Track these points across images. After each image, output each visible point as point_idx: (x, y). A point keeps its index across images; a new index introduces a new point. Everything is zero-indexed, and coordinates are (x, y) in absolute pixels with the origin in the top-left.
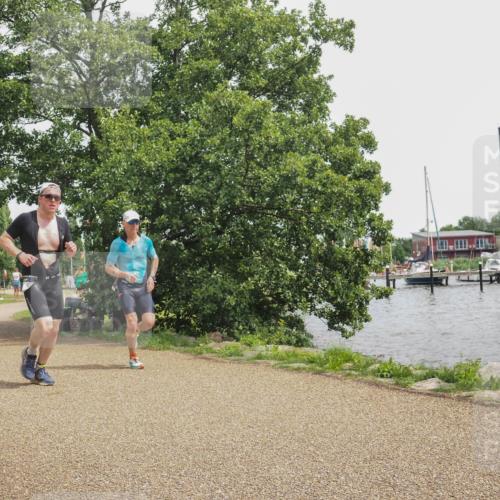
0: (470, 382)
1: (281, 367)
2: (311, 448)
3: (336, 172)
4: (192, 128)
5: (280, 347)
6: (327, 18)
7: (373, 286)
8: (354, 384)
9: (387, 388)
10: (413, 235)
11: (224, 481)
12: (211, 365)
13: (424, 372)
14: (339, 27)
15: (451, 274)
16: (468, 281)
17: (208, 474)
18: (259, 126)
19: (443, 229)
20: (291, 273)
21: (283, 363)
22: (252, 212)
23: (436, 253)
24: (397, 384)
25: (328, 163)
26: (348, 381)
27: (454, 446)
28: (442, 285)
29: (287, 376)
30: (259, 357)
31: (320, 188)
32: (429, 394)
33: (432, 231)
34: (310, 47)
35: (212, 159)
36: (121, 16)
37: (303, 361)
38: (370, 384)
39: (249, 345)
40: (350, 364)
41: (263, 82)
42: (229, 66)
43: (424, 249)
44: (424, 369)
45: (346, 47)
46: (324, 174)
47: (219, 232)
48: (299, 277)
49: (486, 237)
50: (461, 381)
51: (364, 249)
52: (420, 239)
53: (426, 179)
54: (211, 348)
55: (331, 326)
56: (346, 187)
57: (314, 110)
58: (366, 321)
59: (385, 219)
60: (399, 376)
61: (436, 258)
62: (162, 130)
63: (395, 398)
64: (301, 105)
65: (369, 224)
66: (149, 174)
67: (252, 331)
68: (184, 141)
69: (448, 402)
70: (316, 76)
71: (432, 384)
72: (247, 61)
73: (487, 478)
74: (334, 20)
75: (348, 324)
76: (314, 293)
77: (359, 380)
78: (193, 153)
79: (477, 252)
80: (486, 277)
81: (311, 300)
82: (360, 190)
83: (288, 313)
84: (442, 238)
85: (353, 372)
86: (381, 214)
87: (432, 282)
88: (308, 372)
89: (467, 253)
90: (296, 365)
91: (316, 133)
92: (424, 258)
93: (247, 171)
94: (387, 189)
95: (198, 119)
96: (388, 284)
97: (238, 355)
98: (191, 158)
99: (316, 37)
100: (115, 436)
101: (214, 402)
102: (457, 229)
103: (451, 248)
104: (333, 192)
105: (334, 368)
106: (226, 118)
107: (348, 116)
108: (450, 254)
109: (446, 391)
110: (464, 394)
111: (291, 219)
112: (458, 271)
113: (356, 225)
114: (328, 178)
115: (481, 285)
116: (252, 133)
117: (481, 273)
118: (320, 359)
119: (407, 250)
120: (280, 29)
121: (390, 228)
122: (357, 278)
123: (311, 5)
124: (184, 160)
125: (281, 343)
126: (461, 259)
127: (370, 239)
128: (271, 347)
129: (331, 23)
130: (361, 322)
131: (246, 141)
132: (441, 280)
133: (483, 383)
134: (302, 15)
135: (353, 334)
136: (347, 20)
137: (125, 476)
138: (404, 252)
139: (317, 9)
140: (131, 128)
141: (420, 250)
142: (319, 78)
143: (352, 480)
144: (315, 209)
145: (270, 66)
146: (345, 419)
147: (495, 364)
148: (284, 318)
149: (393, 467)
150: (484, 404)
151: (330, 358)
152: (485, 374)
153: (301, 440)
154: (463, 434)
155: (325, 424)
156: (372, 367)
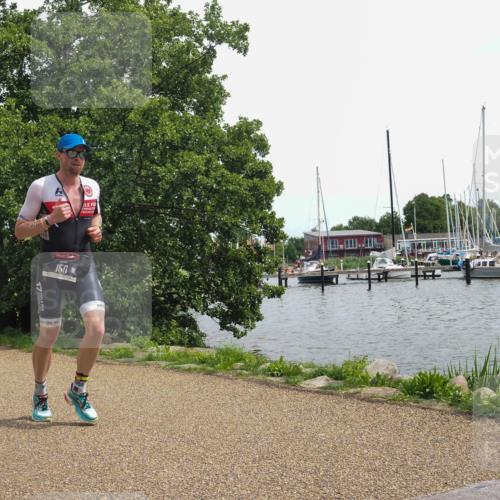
0: (357, 379)
1: (172, 369)
2: (201, 450)
3: (231, 171)
5: (173, 349)
6: (222, 20)
7: (265, 285)
8: (246, 384)
9: (278, 387)
10: (305, 234)
13: (313, 370)
14: (234, 29)
15: (341, 273)
16: (358, 279)
17: (94, 481)
18: (155, 123)
19: (334, 229)
20: (185, 273)
21: (174, 364)
22: (144, 211)
23: (327, 252)
24: (287, 382)
25: (221, 163)
26: (239, 380)
27: (341, 442)
28: (332, 283)
29: (178, 377)
30: (150, 358)
31: (215, 186)
32: (317, 392)
33: (323, 231)
34: (205, 48)
35: (103, 156)
36: (8, 7)
37: (194, 362)
38: (261, 383)
39: (140, 346)
40: (240, 364)
41: (156, 81)
43: (316, 248)
44: (313, 366)
45: (240, 51)
46: (219, 173)
47: (110, 232)
48: (192, 277)
49: (374, 236)
50: (349, 378)
51: (257, 246)
52: (311, 239)
53: (318, 180)
55: (223, 326)
56: (240, 185)
58: (258, 319)
59: (277, 216)
60: (288, 374)
61: (327, 257)
62: (51, 126)
63: (285, 396)
64: (195, 104)
65: (262, 222)
69: (336, 399)
70: (209, 76)
71: (320, 382)
73: (372, 473)
74: (229, 23)
75: (240, 324)
76: (206, 292)
77: (249, 380)
79: (367, 251)
80: (374, 276)
81: (204, 300)
82: (254, 188)
83: (181, 313)
84: (332, 238)
85: (245, 372)
86: (273, 213)
87: (322, 281)
88: (199, 372)
89: (357, 252)
90: (186, 366)
92: (316, 257)
93: (140, 169)
94: (278, 188)
95: (89, 116)
96: (280, 283)
97: (128, 357)
99: (210, 38)
102: (347, 228)
103: (341, 247)
104: (227, 190)
105: (225, 368)
106: (118, 116)
108: (340, 253)
109: (334, 388)
110: (352, 391)
111: (183, 218)
112: (349, 270)
113: (250, 223)
114: (223, 176)
115: (370, 283)
116: (148, 129)
117: (369, 272)
118: (211, 359)
119: (299, 249)
120: (173, 29)
121: (282, 226)
122: (250, 278)
123: (207, 5)
125: (173, 343)
126: (351, 258)
127: (263, 237)
128: (162, 347)
129: (227, 25)
130: (253, 321)
131: (142, 138)
132: (331, 278)
133: (370, 380)
134: (199, 18)
135: (245, 334)
136: (241, 22)
137: (5, 486)
138: (295, 251)
139: (213, 11)
140: (17, 123)
141: (312, 249)
142: (214, 80)
143: (241, 481)
144: (209, 208)
145: (164, 64)
146: (235, 419)
147: (381, 361)
148: (175, 318)
149: (281, 466)
150: (370, 400)
151: (222, 358)
152: (371, 371)
153: (190, 442)
154: (349, 431)
155: (215, 425)
156: (263, 366)
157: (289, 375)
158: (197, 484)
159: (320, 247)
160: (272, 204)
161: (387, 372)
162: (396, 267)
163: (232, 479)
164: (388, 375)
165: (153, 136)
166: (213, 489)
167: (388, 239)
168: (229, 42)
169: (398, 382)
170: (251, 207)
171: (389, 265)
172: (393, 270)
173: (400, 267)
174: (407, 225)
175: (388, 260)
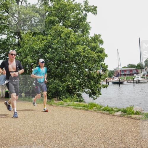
0: (130, 113)
2: (84, 132)
3: (92, 51)
4: (49, 37)
5: (75, 103)
6: (89, 5)
7: (102, 84)
9: (106, 114)
10: (114, 69)
11: (58, 142)
12: (54, 108)
13: (117, 110)
14: (92, 8)
15: (125, 81)
16: (130, 83)
17: (53, 140)
18: (69, 37)
19: (123, 68)
20: (78, 81)
21: (76, 107)
23: (121, 75)
24: (109, 113)
25: (89, 48)
26: (95, 112)
27: (126, 131)
28: (122, 84)
29: (77, 111)
30: (69, 105)
31: (87, 55)
32: (118, 116)
33: (120, 68)
34: (84, 14)
36: (28, 4)
37: (82, 106)
38: (101, 113)
39: (66, 102)
40: (95, 107)
41: (70, 24)
42: (60, 19)
43: (117, 73)
44: (117, 109)
45: (94, 14)
47: (57, 68)
48: (81, 81)
49: (135, 70)
50: (128, 112)
51: (100, 74)
52: (116, 71)
53: (118, 53)
54: (54, 103)
55: (90, 96)
56: (94, 55)
57: (85, 32)
58: (100, 95)
59: (106, 65)
61: (121, 76)
62: (40, 38)
63: (108, 117)
64: (81, 30)
65: (101, 66)
66: (36, 51)
67: (67, 98)
68: (46, 41)
69: (124, 118)
70: (85, 22)
71: (119, 113)
72: (65, 18)
73: (135, 140)
74: (91, 6)
75: (95, 95)
76: (85, 86)
77: (98, 112)
78: (49, 45)
79: (133, 74)
80: (135, 82)
81: (84, 88)
82: (98, 56)
83: (77, 92)
84: (122, 70)
85: (96, 110)
86: (105, 63)
87: (120, 83)
88: (83, 110)
89: (130, 74)
90: (79, 108)
91: (86, 39)
92: (117, 76)
93: (65, 50)
94: (107, 56)
95: (50, 35)
96: (107, 84)
97: (62, 105)
98: (48, 46)
99: (86, 11)
100: (25, 129)
101: (55, 119)
102: (127, 67)
103: (125, 73)
104: (91, 56)
105: (91, 108)
106: (59, 34)
107: (95, 34)
108: (125, 75)
109: (123, 115)
110: (129, 116)
111: (78, 65)
112: (127, 80)
113: (97, 66)
114: (89, 52)
115: (134, 84)
116: (67, 39)
117: (134, 80)
118: (87, 106)
119: (112, 74)
120: (75, 8)
121: (107, 67)
122: (98, 82)
123: (84, 1)
124: (46, 47)
125: (75, 101)
126: (128, 76)
127: (101, 70)
128: (72, 102)
130: (99, 95)
131: (65, 41)
132: (122, 82)
133: (134, 113)
134: (82, 4)
135: (96, 99)
136: (95, 6)
138: (111, 74)
139: (86, 3)
140: (31, 37)
141: (116, 74)
142: (87, 23)
143: (96, 141)
144: (85, 62)
145: (72, 19)
146: (94, 124)
147: (138, 107)
148: (76, 94)
149: (108, 138)
150: (134, 119)
151: (90, 105)
152: (135, 110)
153: (81, 130)
154: (128, 128)
155: (88, 125)
156: (102, 108)
157: (110, 111)
158: (83, 142)
159: (119, 73)
160: (104, 60)
161: (139, 110)
162: (142, 79)
163: (93, 141)
164: (140, 111)
165: (68, 41)
166: (88, 144)
167: (139, 71)
168: (91, 12)
169: (143, 114)
170: (98, 62)
171: (140, 79)
172: (141, 80)
173: (143, 79)
174: (145, 66)
175: (140, 77)
